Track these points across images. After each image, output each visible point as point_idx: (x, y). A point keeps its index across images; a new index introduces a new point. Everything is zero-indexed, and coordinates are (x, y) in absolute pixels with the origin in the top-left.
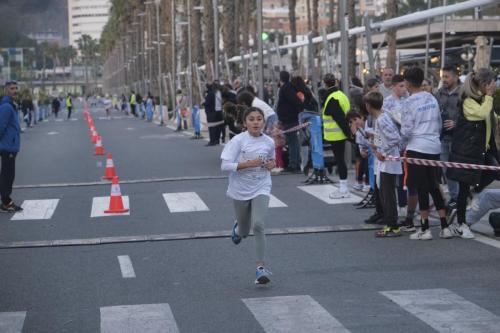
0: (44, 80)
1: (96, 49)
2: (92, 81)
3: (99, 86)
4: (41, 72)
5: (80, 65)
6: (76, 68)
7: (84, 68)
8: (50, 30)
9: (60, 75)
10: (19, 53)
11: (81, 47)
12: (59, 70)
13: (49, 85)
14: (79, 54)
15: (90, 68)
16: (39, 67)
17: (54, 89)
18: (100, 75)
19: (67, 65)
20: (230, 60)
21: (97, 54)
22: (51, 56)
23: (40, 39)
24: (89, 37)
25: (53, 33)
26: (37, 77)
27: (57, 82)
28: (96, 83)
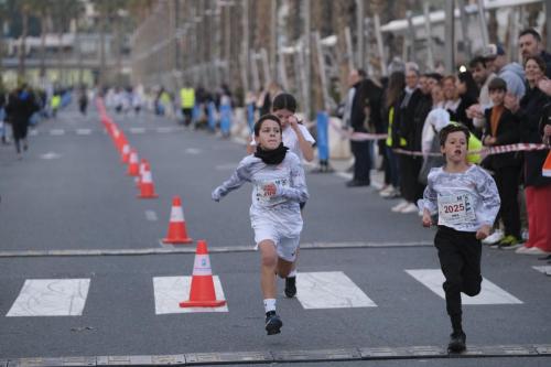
0: (23, 57)
2: (111, 62)
3: (126, 71)
4: (19, 42)
5: (90, 31)
6: (82, 36)
7: (97, 36)
9: (55, 50)
12: (51, 40)
13: (34, 67)
14: (90, 10)
15: (108, 37)
16: (15, 33)
17: (42, 74)
18: (126, 51)
19: (66, 30)
20: (385, 28)
21: (122, 13)
22: (38, 13)
26: (11, 51)
27: (47, 62)
28: (119, 66)
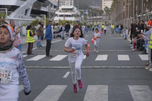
0: (94, 20)
1: (109, 11)
2: (108, 21)
3: (110, 22)
4: (93, 17)
6: (103, 16)
7: (105, 16)
8: (97, 5)
9: (99, 18)
10: (87, 11)
11: (105, 10)
12: (98, 17)
14: (105, 12)
15: (107, 17)
17: (96, 23)
18: (110, 19)
19: (101, 15)
20: (138, 16)
21: (110, 13)
22: (96, 13)
23: (93, 7)
24: (107, 7)
25: (97, 6)
26: (91, 18)
27: (97, 21)
28: (109, 21)
